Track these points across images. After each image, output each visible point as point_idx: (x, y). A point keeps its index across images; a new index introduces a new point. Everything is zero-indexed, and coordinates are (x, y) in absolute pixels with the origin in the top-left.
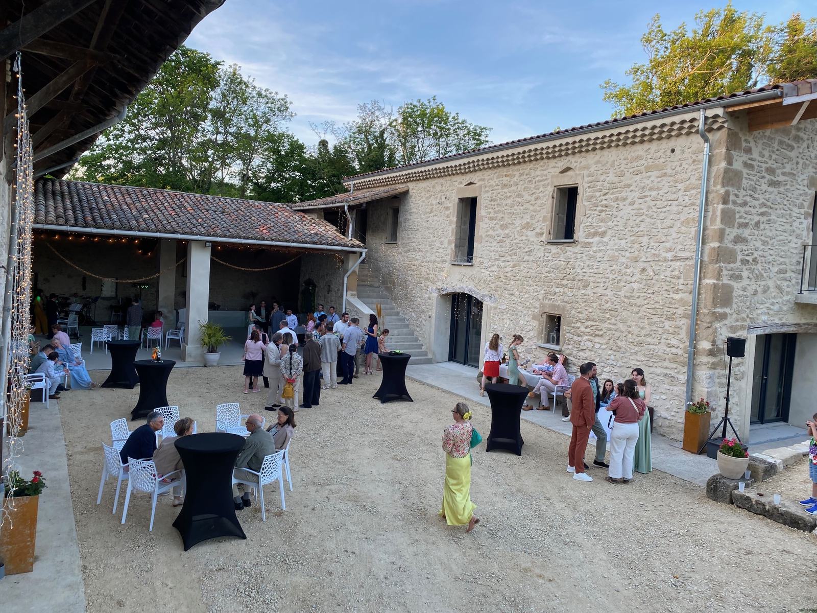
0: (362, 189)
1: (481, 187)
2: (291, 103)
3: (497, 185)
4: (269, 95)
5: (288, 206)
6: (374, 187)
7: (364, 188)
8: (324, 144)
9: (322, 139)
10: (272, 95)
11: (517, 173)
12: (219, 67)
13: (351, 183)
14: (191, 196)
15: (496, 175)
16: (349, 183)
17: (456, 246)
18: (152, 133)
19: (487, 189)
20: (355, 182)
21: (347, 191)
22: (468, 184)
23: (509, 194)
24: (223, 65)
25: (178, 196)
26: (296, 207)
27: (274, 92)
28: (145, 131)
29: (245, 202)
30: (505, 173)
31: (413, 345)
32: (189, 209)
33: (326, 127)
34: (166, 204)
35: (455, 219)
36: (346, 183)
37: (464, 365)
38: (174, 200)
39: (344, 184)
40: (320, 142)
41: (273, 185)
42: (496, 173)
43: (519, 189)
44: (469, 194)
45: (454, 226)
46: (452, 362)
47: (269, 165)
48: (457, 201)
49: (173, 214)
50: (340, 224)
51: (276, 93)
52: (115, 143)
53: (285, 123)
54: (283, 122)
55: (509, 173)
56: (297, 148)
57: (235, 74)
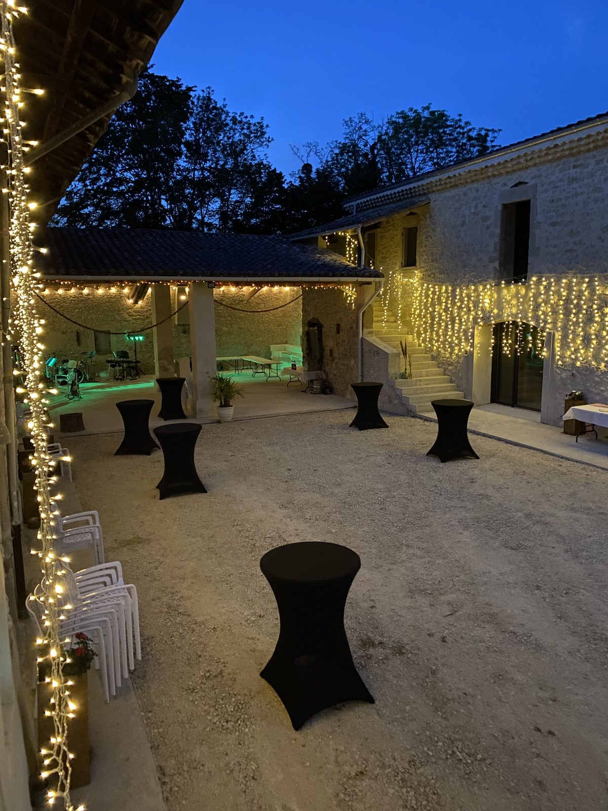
0: (367, 209)
1: (535, 186)
2: (267, 126)
3: (561, 180)
4: (244, 120)
5: (285, 238)
6: (384, 205)
7: (370, 208)
8: (307, 168)
9: (306, 163)
10: (248, 119)
11: (592, 162)
12: (192, 93)
13: (353, 203)
14: (180, 234)
15: (558, 168)
16: (350, 204)
17: (500, 264)
18: (128, 175)
19: (546, 187)
20: (359, 201)
21: (347, 213)
22: (516, 185)
23: (579, 190)
24: (195, 91)
25: (168, 235)
26: (294, 237)
27: (249, 116)
28: (121, 174)
29: (239, 237)
30: (573, 164)
31: (447, 387)
32: (182, 248)
33: (309, 149)
34: (157, 245)
35: (498, 231)
36: (347, 205)
37: (513, 406)
38: (165, 239)
39: (345, 206)
40: (303, 167)
41: (253, 221)
42: (558, 165)
43: (596, 181)
44: (518, 197)
45: (497, 239)
46: (495, 405)
47: (248, 200)
48: (500, 208)
49: (167, 254)
50: (350, 251)
51: (252, 116)
52: (93, 188)
53: (263, 149)
54: (260, 149)
55: (578, 163)
56: (276, 178)
57: (209, 99)
